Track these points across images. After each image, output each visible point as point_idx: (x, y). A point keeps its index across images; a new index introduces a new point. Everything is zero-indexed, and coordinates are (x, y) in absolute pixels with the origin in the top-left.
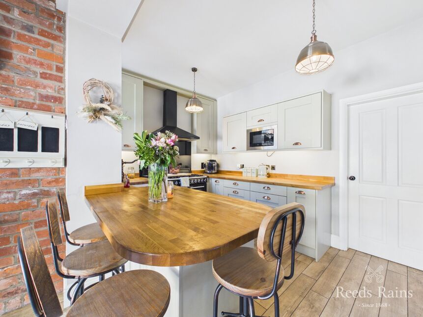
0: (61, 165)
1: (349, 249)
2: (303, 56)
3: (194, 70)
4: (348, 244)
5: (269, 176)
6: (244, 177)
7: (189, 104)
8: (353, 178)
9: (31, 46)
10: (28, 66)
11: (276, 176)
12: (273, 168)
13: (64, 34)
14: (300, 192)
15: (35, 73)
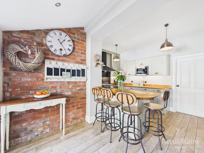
0: (86, 81)
1: (176, 112)
2: (163, 46)
3: (116, 45)
4: (176, 110)
5: (144, 85)
6: (133, 85)
7: (115, 58)
8: (178, 86)
9: (79, 45)
10: (78, 51)
11: (147, 85)
12: (146, 82)
13: (86, 39)
14: (158, 91)
15: (80, 52)
